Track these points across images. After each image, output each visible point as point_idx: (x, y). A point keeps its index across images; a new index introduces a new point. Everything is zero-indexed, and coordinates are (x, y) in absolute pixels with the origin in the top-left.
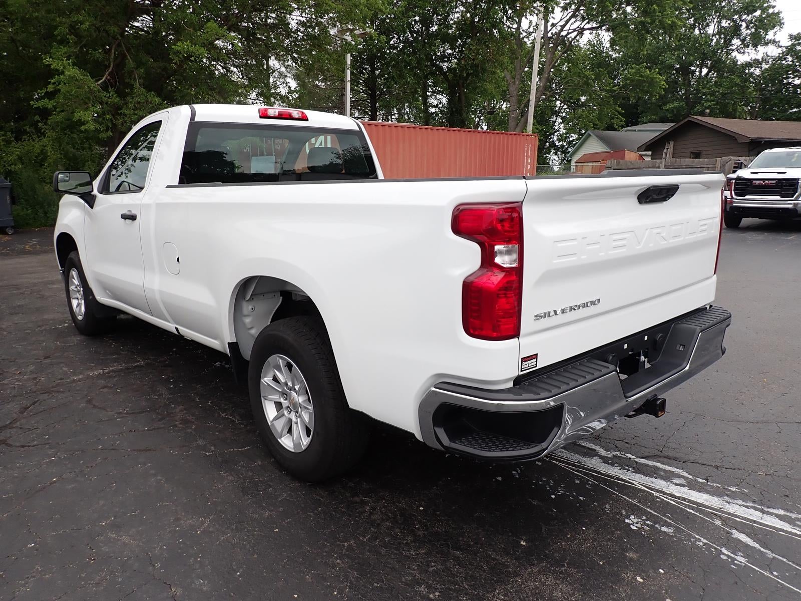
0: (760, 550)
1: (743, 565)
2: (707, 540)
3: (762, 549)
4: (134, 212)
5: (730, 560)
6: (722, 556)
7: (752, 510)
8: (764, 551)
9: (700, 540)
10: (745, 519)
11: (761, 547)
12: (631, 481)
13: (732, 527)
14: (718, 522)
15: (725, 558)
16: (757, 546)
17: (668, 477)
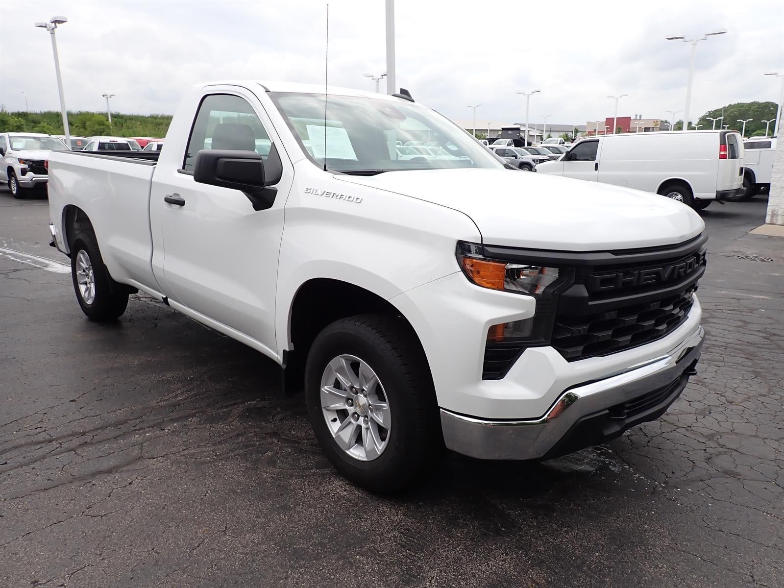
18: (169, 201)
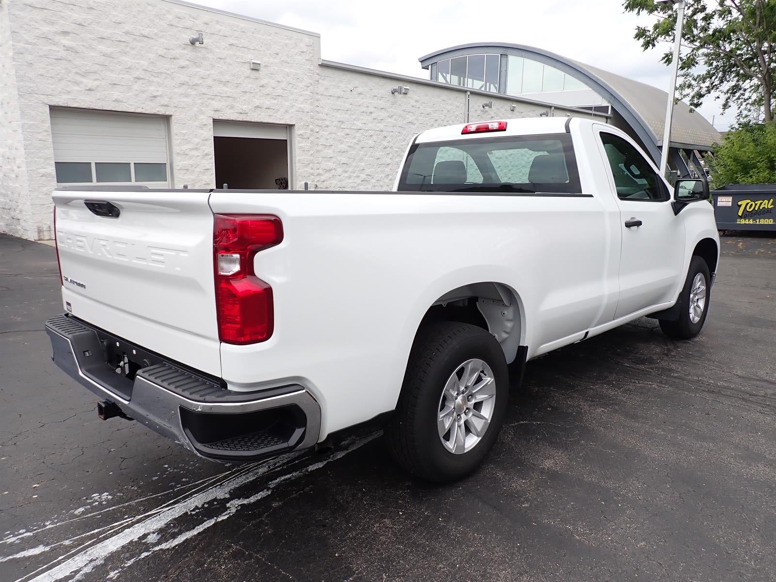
0: (11, 555)
1: (5, 539)
2: (49, 528)
3: (11, 557)
5: (16, 533)
6: (24, 531)
7: (68, 574)
8: (8, 558)
9: (52, 525)
10: (59, 563)
11: (14, 558)
12: (168, 508)
13: (52, 550)
14: (67, 543)
15: (21, 531)
16: (18, 556)
17: (165, 533)
18: (629, 225)
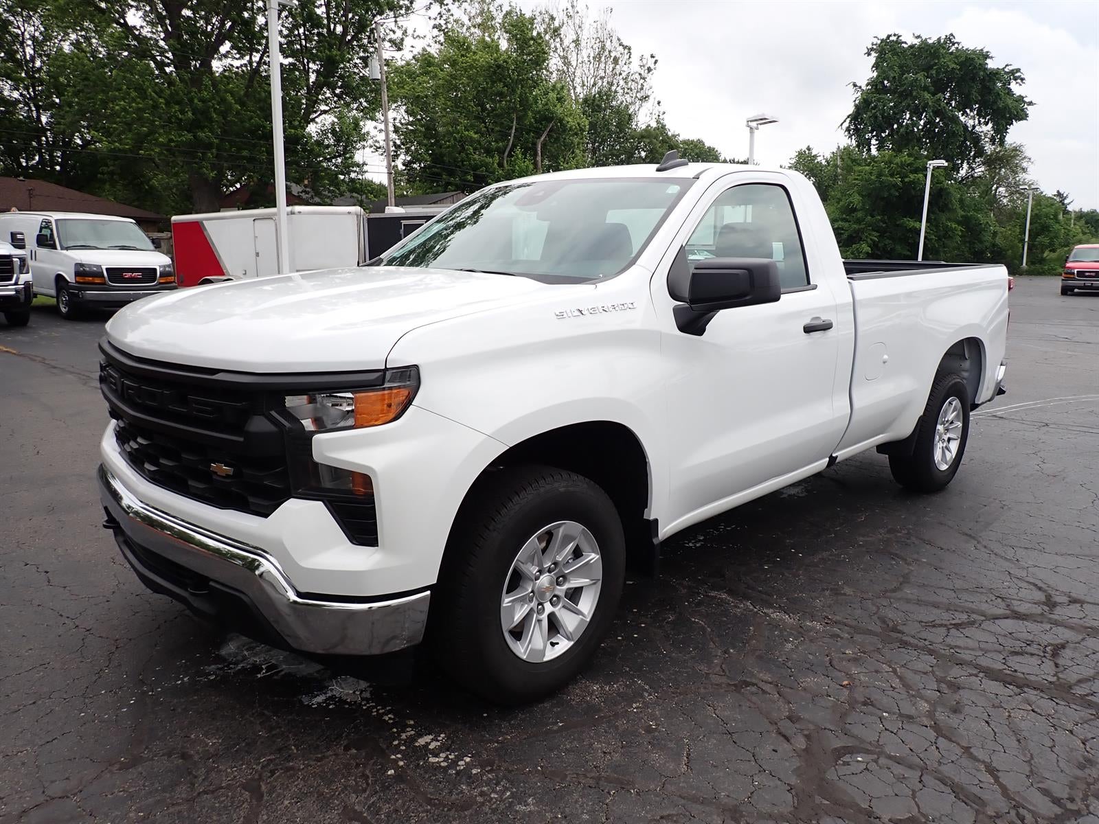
4: (825, 317)
